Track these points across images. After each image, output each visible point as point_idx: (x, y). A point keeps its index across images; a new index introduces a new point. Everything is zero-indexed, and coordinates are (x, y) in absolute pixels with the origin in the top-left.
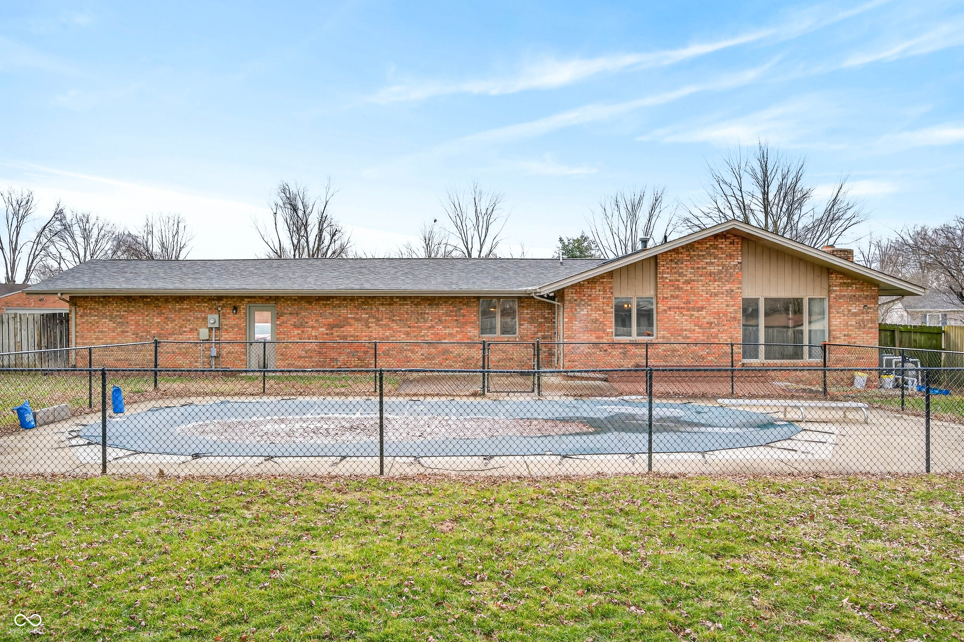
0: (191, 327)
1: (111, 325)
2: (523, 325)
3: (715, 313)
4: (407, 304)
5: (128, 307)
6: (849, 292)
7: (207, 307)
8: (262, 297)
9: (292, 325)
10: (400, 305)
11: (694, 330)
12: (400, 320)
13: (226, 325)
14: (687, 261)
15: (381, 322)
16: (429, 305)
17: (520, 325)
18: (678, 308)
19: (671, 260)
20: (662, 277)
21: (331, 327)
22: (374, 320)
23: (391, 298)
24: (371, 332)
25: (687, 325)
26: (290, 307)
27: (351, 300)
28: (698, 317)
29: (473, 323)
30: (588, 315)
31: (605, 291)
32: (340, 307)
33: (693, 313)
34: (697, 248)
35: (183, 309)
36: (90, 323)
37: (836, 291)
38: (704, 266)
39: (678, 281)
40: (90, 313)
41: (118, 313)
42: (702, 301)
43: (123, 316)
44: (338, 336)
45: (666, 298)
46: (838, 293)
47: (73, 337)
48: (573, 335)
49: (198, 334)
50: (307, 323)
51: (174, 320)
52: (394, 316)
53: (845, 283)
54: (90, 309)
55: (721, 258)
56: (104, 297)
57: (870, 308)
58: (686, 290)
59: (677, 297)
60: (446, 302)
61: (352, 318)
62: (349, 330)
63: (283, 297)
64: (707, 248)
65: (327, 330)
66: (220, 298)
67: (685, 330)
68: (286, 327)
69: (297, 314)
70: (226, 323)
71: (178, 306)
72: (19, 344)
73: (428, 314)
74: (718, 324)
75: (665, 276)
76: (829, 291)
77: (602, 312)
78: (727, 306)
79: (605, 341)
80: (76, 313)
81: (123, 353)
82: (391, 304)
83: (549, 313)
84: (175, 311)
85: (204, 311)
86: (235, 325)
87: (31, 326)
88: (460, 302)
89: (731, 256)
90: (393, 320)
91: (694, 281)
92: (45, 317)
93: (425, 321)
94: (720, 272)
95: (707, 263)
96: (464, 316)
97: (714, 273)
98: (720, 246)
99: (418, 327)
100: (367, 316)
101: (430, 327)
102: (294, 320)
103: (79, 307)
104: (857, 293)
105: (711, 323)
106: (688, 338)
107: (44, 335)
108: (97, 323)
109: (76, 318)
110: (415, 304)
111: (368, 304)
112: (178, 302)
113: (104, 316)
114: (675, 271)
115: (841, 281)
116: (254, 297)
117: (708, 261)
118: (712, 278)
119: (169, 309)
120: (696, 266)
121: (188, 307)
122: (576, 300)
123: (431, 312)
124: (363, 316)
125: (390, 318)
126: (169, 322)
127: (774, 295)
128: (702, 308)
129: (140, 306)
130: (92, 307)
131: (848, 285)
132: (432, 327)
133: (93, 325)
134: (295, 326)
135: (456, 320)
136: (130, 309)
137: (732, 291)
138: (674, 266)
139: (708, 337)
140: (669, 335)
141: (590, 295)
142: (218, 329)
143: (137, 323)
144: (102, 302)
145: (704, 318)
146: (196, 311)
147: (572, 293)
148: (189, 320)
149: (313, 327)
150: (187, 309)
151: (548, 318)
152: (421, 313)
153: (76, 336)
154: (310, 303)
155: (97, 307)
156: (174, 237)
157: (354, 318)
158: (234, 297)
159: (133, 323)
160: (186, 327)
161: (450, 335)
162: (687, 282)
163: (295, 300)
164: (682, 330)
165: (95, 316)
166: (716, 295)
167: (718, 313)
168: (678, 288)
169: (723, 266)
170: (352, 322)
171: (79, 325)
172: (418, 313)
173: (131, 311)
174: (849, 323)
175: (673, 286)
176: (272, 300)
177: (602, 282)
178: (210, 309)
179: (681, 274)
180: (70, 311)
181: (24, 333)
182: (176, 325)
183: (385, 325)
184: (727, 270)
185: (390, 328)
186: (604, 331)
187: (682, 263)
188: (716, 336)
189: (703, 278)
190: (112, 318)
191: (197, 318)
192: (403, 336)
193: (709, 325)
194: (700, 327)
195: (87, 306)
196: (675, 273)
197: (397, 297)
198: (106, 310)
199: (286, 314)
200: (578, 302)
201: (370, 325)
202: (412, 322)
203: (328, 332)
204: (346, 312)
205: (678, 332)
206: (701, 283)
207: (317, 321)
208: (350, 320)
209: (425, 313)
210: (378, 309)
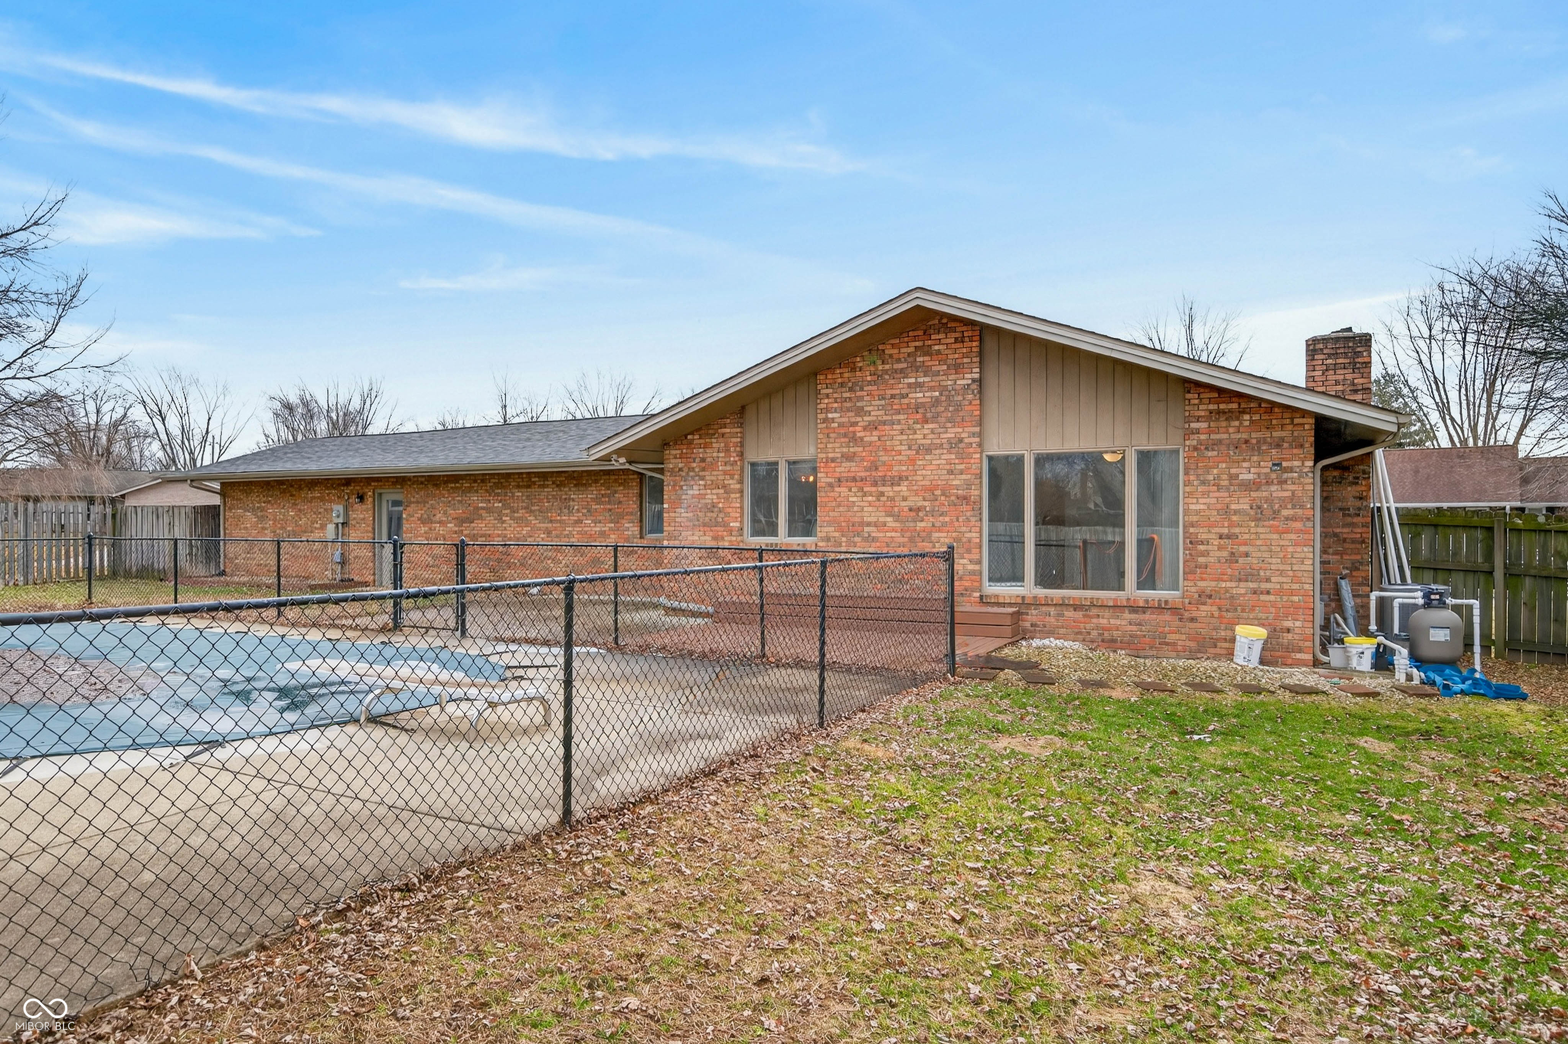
0: (322, 522)
1: (254, 519)
3: (926, 489)
4: (548, 486)
6: (1232, 432)
7: (336, 494)
8: (387, 480)
9: (420, 518)
10: (539, 486)
11: (884, 524)
12: (539, 511)
13: (354, 519)
14: (870, 383)
15: (516, 515)
16: (575, 485)
18: (854, 479)
19: (842, 385)
20: (825, 420)
21: (460, 521)
22: (509, 511)
23: (529, 476)
24: (505, 529)
25: (871, 514)
26: (417, 493)
27: (483, 481)
28: (892, 499)
29: (629, 514)
30: (701, 496)
31: (727, 451)
32: (470, 492)
33: (881, 489)
34: (891, 356)
35: (315, 498)
36: (236, 517)
37: (1198, 432)
38: (904, 391)
39: (855, 424)
40: (237, 505)
41: (259, 505)
42: (900, 463)
43: (263, 508)
45: (833, 460)
46: (1203, 437)
47: (222, 535)
48: (676, 533)
49: (327, 531)
50: (435, 516)
51: (306, 513)
52: (532, 504)
53: (1219, 412)
54: (237, 499)
55: (937, 373)
57: (1291, 470)
58: (871, 443)
59: (849, 458)
60: (596, 481)
61: (483, 508)
62: (480, 526)
64: (909, 355)
65: (456, 526)
66: (348, 482)
67: (869, 524)
68: (412, 523)
69: (425, 503)
70: (354, 516)
71: (310, 495)
73: (573, 500)
74: (932, 513)
75: (830, 416)
76: (1185, 433)
77: (722, 491)
78: (950, 472)
79: (726, 545)
80: (225, 505)
81: (263, 556)
82: (529, 487)
84: (308, 501)
85: (334, 501)
86: (362, 520)
89: (957, 368)
90: (531, 511)
91: (884, 423)
92: (197, 508)
93: (571, 513)
94: (936, 402)
95: (910, 385)
96: (620, 502)
97: (923, 405)
98: (936, 347)
99: (560, 521)
100: (500, 505)
101: (576, 522)
102: (419, 511)
103: (228, 497)
104: (1254, 435)
105: (919, 509)
106: (874, 539)
107: (195, 532)
108: (242, 517)
109: (225, 511)
110: (557, 486)
111: (501, 485)
112: (310, 489)
113: (247, 508)
114: (848, 405)
115: (1211, 407)
116: (380, 480)
117: (913, 380)
118: (919, 416)
119: (302, 498)
120: (889, 392)
122: (681, 470)
123: (578, 498)
124: (496, 505)
125: (527, 508)
126: (302, 516)
127: (1054, 447)
129: (277, 495)
131: (1229, 415)
132: (579, 521)
133: (239, 520)
134: (422, 521)
135: (610, 510)
136: (269, 499)
137: (961, 440)
138: (847, 395)
139: (911, 540)
140: (837, 534)
141: (703, 460)
142: (345, 524)
143: (275, 518)
144: (246, 490)
145: (905, 499)
146: (327, 501)
147: (676, 458)
148: (320, 513)
149: (440, 522)
150: (318, 497)
152: (565, 499)
153: (225, 535)
154: (436, 486)
155: (242, 496)
157: (486, 508)
159: (272, 516)
160: (317, 523)
161: (603, 534)
162: (873, 427)
163: (423, 482)
164: (863, 524)
165: (241, 508)
166: (929, 450)
167: (931, 489)
168: (855, 439)
169: (943, 389)
170: (482, 512)
171: (228, 520)
172: (561, 498)
173: (270, 502)
174: (1233, 507)
175: (845, 435)
176: (399, 483)
177: (723, 435)
178: (339, 497)
179: (860, 411)
180: (221, 503)
182: (308, 519)
183: (521, 519)
184: (948, 397)
185: (528, 523)
186: (725, 525)
187: (862, 389)
188: (928, 538)
189: (901, 417)
190: (253, 511)
191: (327, 510)
192: (542, 536)
193: (913, 514)
194: (897, 517)
195: (234, 497)
196: (850, 409)
198: (250, 501)
199: (413, 502)
200: (684, 474)
201: (504, 518)
202: (553, 515)
203: (457, 529)
204: (477, 500)
205: (855, 528)
206: (899, 427)
207: (445, 513)
208: (481, 512)
209: (570, 499)
210: (513, 494)
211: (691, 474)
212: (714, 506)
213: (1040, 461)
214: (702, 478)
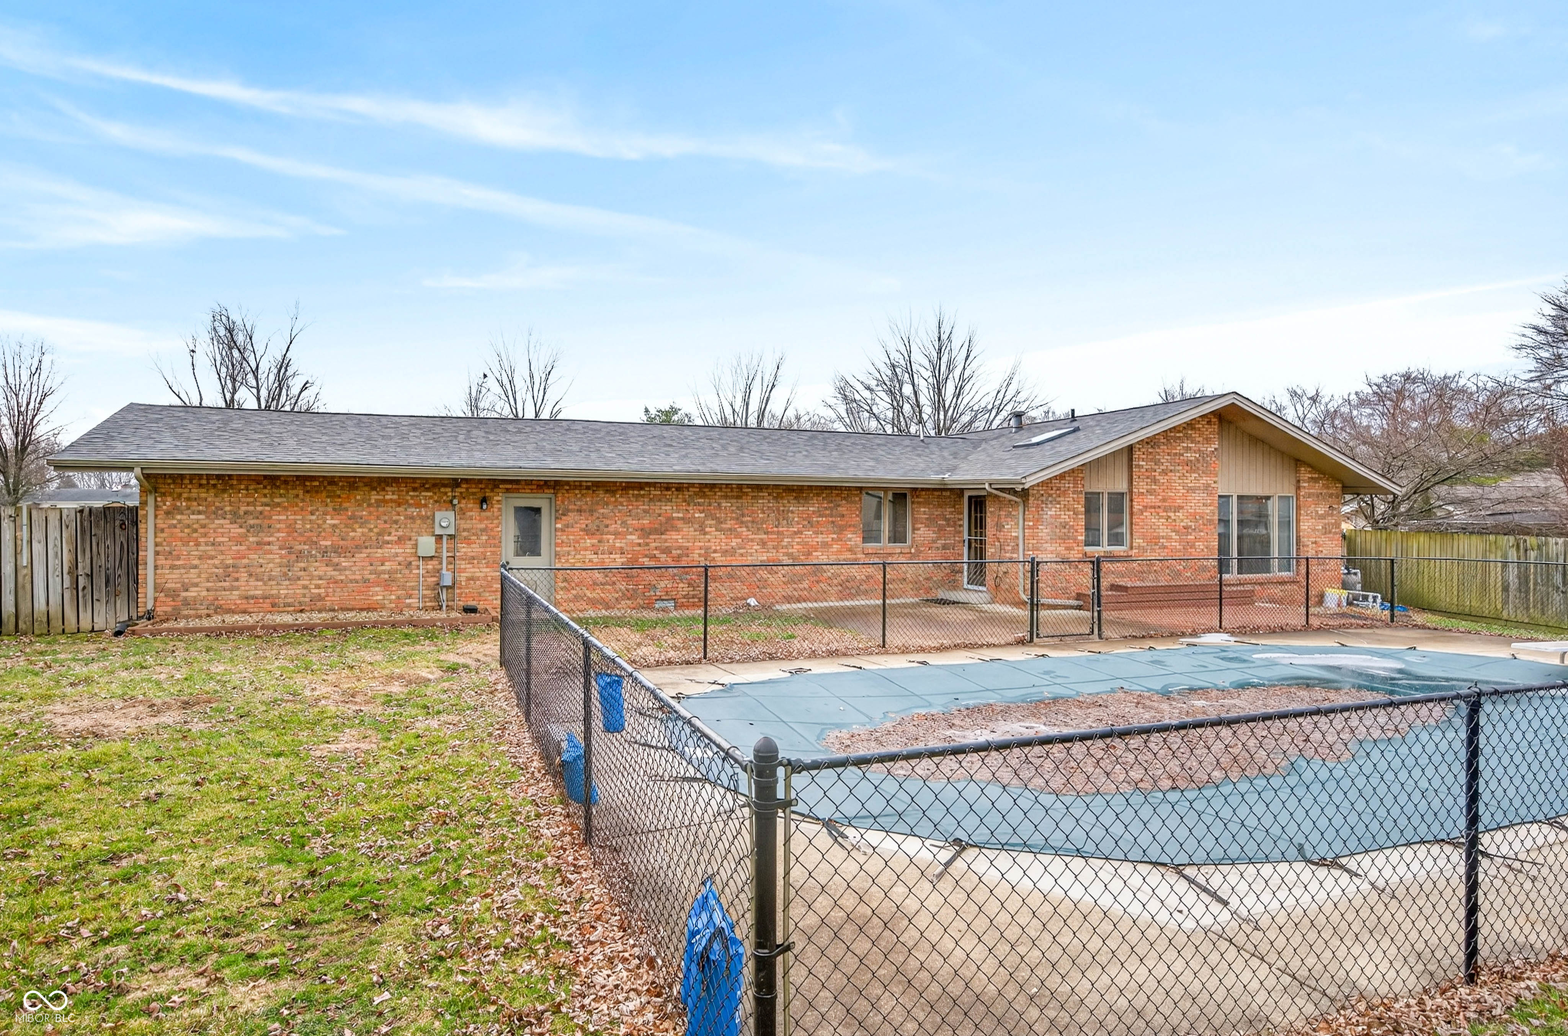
0: (400, 533)
1: (236, 530)
2: (919, 529)
3: (1192, 514)
4: (762, 497)
5: (272, 497)
6: (1316, 489)
7: (431, 497)
8: (529, 483)
9: (581, 530)
10: (753, 498)
11: (1171, 537)
12: (753, 522)
13: (467, 530)
15: (723, 526)
16: (796, 498)
17: (914, 529)
18: (1154, 507)
19: (1147, 443)
20: (1138, 466)
21: (645, 532)
22: (714, 522)
23: (740, 487)
24: (709, 541)
25: (1163, 531)
26: (580, 500)
27: (678, 489)
28: (1175, 520)
29: (854, 526)
30: (1057, 517)
31: (1076, 484)
32: (660, 500)
33: (1169, 514)
35: (385, 502)
36: (188, 526)
37: (1303, 488)
38: (1181, 452)
39: (1155, 471)
40: (188, 508)
41: (251, 508)
42: (1179, 498)
43: (261, 513)
44: (656, 548)
45: (1142, 494)
46: (1306, 491)
47: (148, 554)
48: (1039, 545)
49: (416, 546)
50: (607, 526)
51: (367, 522)
52: (743, 515)
53: (1312, 478)
54: (188, 499)
55: (1198, 442)
56: (219, 477)
57: (1335, 509)
58: (1163, 484)
59: (1153, 493)
60: (818, 495)
61: (679, 519)
62: (675, 538)
63: (568, 483)
64: (1184, 428)
65: (639, 538)
66: (455, 483)
67: (1162, 537)
68: (573, 534)
69: (591, 511)
70: (466, 526)
71: (374, 497)
72: (25, 571)
73: (792, 512)
74: (1195, 530)
75: (1140, 464)
76: (1298, 488)
77: (1072, 513)
78: (1205, 505)
79: (1076, 553)
80: (157, 507)
81: (260, 583)
82: (738, 497)
83: (951, 513)
84: (369, 505)
85: (425, 506)
86: (481, 530)
87: (54, 533)
88: (837, 495)
89: (1208, 440)
90: (742, 522)
91: (1171, 471)
92: (86, 512)
93: (790, 524)
94: (1197, 460)
95: (1184, 448)
96: (843, 515)
97: (1191, 462)
98: (1197, 426)
99: (778, 533)
100: (703, 515)
101: (795, 533)
102: (583, 521)
103: (164, 495)
104: (1324, 492)
105: (1188, 528)
106: (1166, 547)
107: (84, 551)
108: (203, 526)
109: (156, 516)
110: (774, 498)
111: (704, 496)
112: (374, 489)
113: (218, 513)
115: (1309, 475)
116: (517, 482)
117: (1186, 445)
118: (1189, 468)
119: (357, 501)
120: (1173, 451)
121: (395, 497)
122: (1042, 495)
123: (796, 510)
124: (697, 515)
125: (737, 519)
126: (356, 526)
127: (1244, 492)
128: (1179, 508)
129: (297, 496)
130: (194, 495)
131: (1315, 480)
132: (799, 532)
133: (196, 531)
134: (587, 531)
135: (833, 522)
136: (276, 500)
137: (1209, 485)
138: (1150, 451)
139: (1184, 547)
140: (1144, 544)
141: (1059, 489)
142: (451, 537)
143: (291, 528)
144: (214, 486)
145: (1181, 521)
146: (410, 505)
147: (1038, 486)
148: (396, 522)
149: (616, 534)
150: (391, 500)
151: (949, 519)
152: (783, 511)
153: (157, 553)
154: (612, 493)
155: (203, 495)
156: (32, 375)
157: (682, 519)
158: (480, 481)
159: (283, 526)
160: (390, 534)
161: (825, 545)
162: (1164, 472)
163: (588, 488)
164: (1158, 538)
165: (199, 513)
166: (1193, 490)
167: (1194, 515)
168: (1155, 481)
169: (1200, 452)
170: (680, 524)
171: (162, 530)
172: (778, 510)
173: (278, 505)
174: (1317, 528)
175: (1149, 478)
176: (549, 487)
178: (436, 502)
179: (1157, 463)
180: (144, 503)
181: (38, 548)
182: (371, 530)
183: (730, 529)
184: (1204, 458)
185: (738, 536)
186: (1075, 539)
187: (1158, 448)
188: (1193, 546)
189: (1180, 468)
190: (236, 517)
191: (412, 518)
192: (756, 547)
193: (1185, 531)
194: (1177, 532)
195: (180, 495)
196: (1151, 460)
197: (749, 486)
198: (225, 502)
199: (572, 511)
200: (1044, 499)
201: (707, 529)
202: (770, 525)
203: (641, 541)
204: (669, 509)
205: (1154, 540)
206: (1178, 474)
207: (624, 523)
208: (676, 522)
209: (788, 511)
210: (719, 504)
211: (1050, 499)
212: (1067, 523)
213: (1240, 498)
214: (1059, 503)
